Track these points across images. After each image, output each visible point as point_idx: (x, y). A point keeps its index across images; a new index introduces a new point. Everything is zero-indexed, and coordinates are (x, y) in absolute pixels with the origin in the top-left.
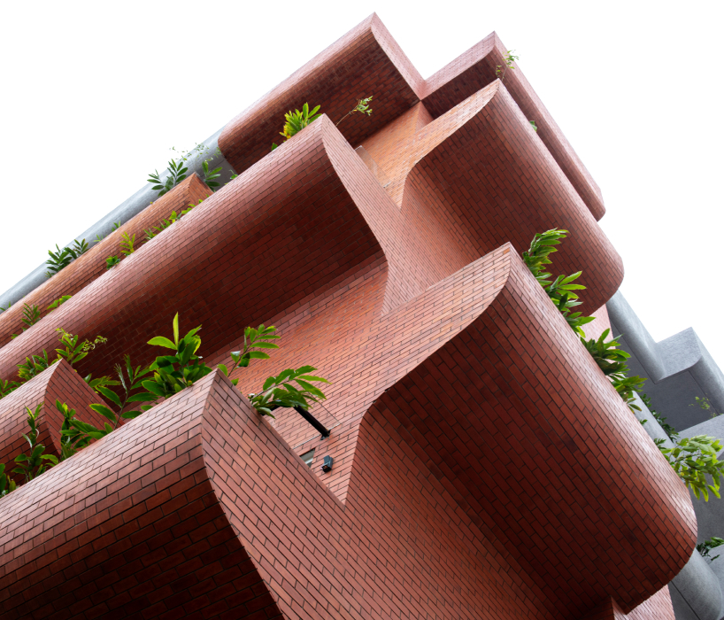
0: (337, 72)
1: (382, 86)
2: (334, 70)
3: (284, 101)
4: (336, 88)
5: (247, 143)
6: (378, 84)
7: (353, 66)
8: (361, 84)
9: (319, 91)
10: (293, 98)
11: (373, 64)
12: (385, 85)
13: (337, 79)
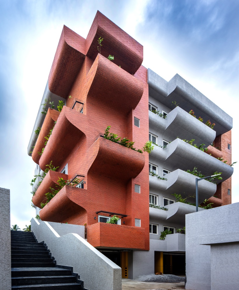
0: (64, 59)
1: (75, 57)
2: (63, 59)
3: (56, 72)
4: (66, 63)
5: (55, 87)
6: (74, 57)
7: (66, 55)
8: (70, 59)
9: (62, 66)
10: (58, 71)
11: (70, 52)
12: (76, 56)
13: (64, 61)
